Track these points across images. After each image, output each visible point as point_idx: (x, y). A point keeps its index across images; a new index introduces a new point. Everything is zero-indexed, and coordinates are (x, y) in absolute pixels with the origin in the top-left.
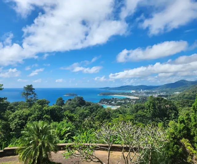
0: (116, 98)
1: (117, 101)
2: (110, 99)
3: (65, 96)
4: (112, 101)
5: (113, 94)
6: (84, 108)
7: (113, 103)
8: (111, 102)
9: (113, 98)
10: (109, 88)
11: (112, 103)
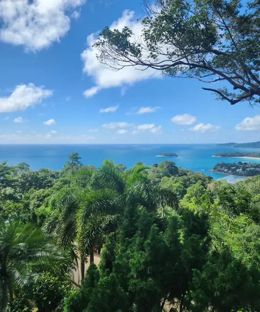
0: (245, 163)
1: (247, 168)
2: (234, 164)
3: (158, 156)
4: (238, 167)
5: (243, 155)
6: (173, 179)
7: (239, 172)
8: (235, 170)
9: (240, 163)
10: (235, 144)
11: (238, 170)
